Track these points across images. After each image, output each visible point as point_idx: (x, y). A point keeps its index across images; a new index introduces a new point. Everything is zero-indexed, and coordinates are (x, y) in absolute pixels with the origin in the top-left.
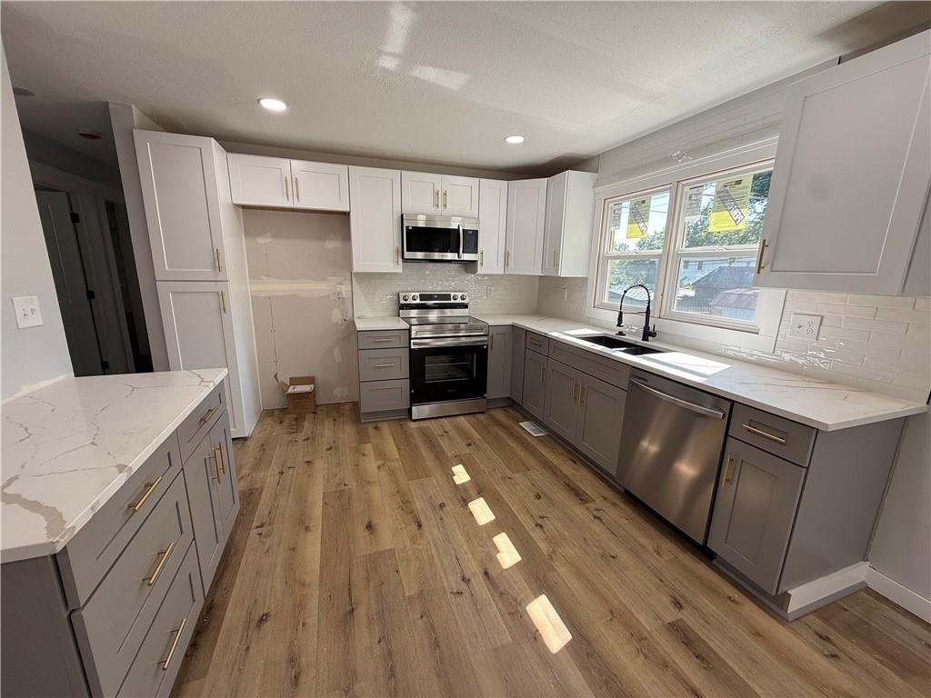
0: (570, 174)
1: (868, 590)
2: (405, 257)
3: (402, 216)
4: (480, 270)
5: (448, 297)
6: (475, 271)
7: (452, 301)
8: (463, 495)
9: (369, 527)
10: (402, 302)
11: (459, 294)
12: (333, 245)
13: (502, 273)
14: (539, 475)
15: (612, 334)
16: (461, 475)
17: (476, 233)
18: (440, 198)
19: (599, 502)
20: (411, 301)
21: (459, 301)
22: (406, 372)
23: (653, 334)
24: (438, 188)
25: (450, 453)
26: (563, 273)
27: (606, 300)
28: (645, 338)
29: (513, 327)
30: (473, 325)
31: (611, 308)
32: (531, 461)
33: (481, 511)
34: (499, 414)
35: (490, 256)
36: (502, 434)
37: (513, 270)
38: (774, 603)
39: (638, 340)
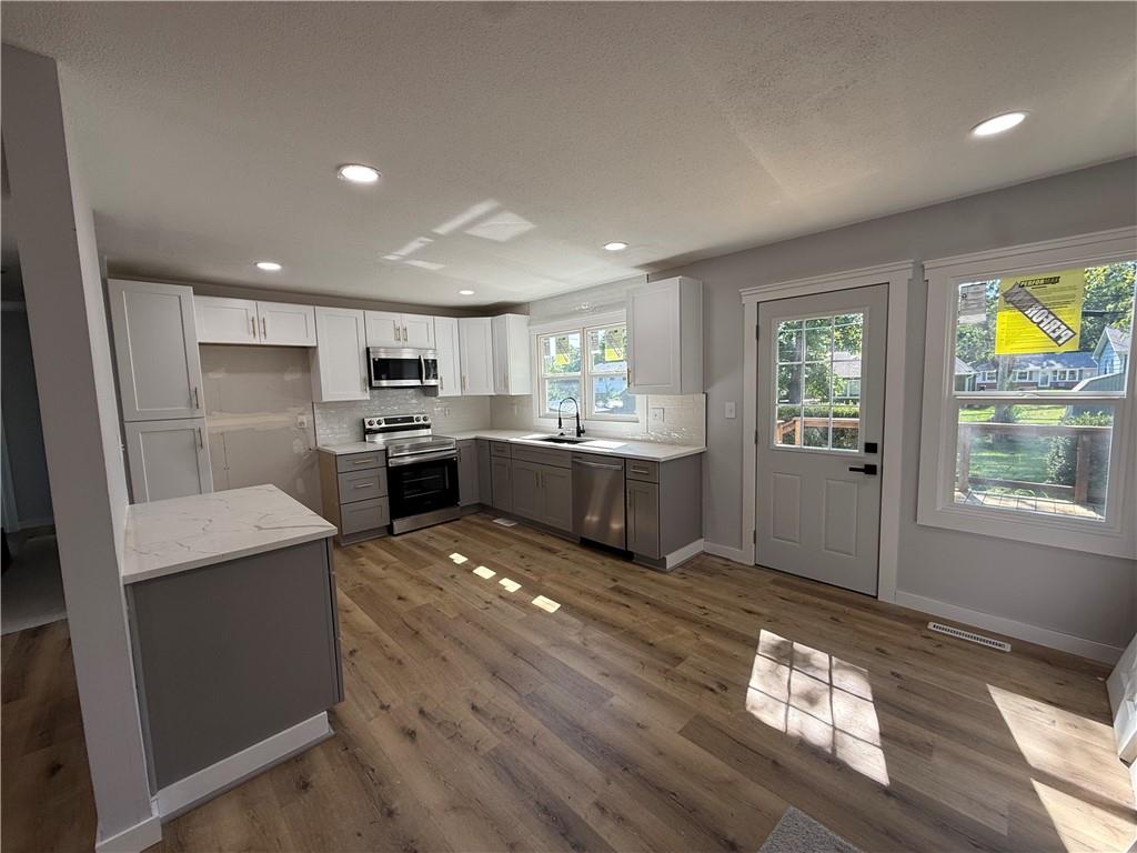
0: (509, 316)
1: (704, 553)
2: (374, 385)
3: (368, 349)
4: (441, 393)
5: (411, 419)
6: (436, 395)
7: (416, 423)
8: (467, 569)
9: (400, 598)
10: (368, 427)
11: (422, 416)
12: (292, 377)
13: (460, 394)
14: (518, 546)
15: (556, 436)
16: (458, 559)
17: (434, 361)
18: (401, 333)
19: (564, 551)
20: (376, 426)
21: (422, 422)
22: (384, 490)
23: (583, 432)
24: (398, 325)
25: (442, 548)
26: (513, 393)
27: (548, 411)
28: (579, 435)
29: (476, 439)
30: (439, 441)
31: (553, 417)
32: (512, 541)
33: (484, 572)
34: (473, 519)
35: (448, 382)
36: (481, 530)
37: (468, 392)
38: (659, 565)
39: (575, 437)
